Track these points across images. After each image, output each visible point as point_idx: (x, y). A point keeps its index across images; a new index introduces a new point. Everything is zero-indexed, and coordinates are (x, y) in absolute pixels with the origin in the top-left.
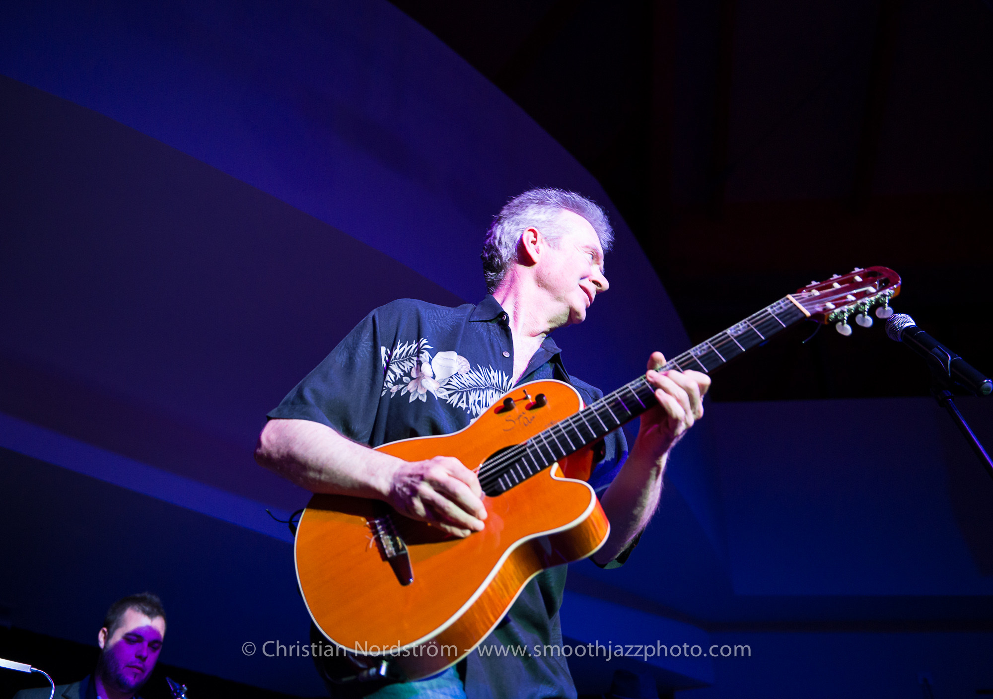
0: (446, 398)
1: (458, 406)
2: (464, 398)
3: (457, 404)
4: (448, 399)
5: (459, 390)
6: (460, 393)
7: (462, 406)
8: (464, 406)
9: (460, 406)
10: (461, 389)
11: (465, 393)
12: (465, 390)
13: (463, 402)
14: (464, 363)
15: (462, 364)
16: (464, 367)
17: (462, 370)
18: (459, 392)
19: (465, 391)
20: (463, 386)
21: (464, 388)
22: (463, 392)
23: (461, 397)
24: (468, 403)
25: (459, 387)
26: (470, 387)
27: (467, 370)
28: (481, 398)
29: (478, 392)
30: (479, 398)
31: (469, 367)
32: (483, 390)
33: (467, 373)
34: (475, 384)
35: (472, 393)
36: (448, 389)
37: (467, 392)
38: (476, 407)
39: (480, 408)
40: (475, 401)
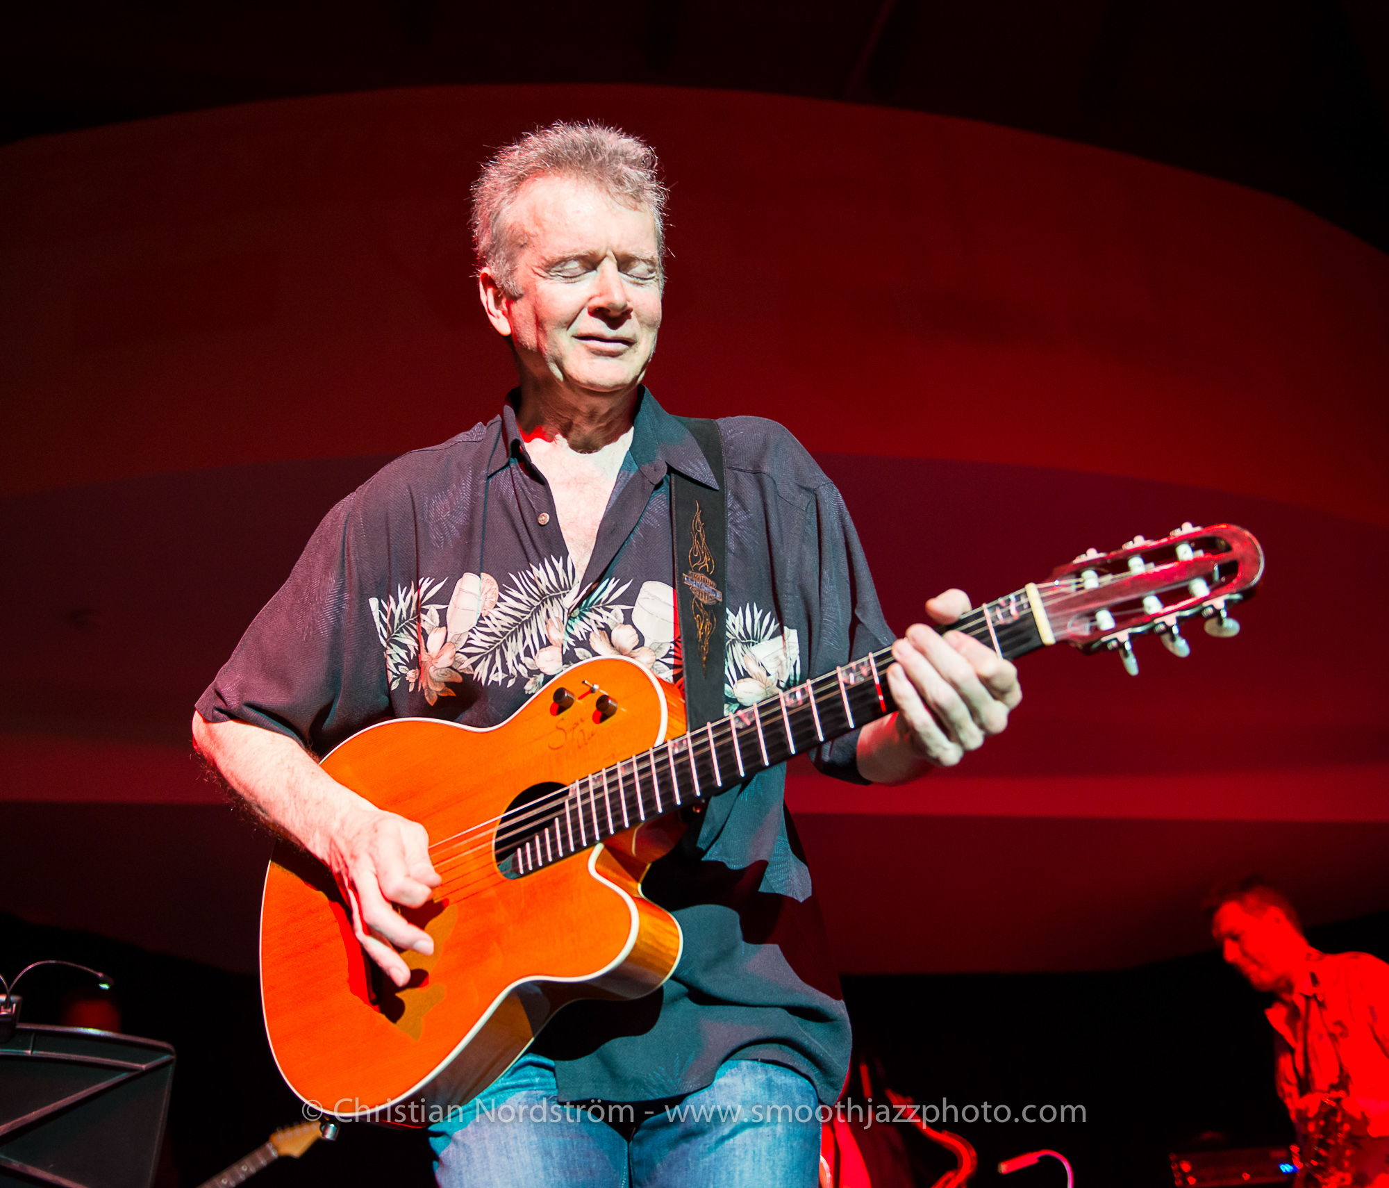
0: (470, 673)
1: (490, 682)
3: (488, 679)
4: (472, 672)
5: (488, 651)
6: (490, 656)
7: (496, 680)
8: (499, 677)
9: (493, 681)
10: (490, 647)
11: (498, 652)
12: (498, 644)
13: (497, 671)
14: (488, 587)
15: (486, 591)
16: (490, 595)
17: (486, 604)
18: (487, 656)
19: (497, 647)
20: (492, 639)
21: (495, 642)
22: (494, 652)
23: (493, 662)
24: (505, 669)
25: (487, 645)
26: (504, 634)
27: (495, 599)
28: (529, 641)
29: (520, 635)
30: (525, 645)
31: (497, 591)
32: (528, 622)
33: (496, 606)
34: (512, 621)
35: (509, 644)
36: (469, 655)
37: (499, 647)
38: (524, 665)
39: (532, 658)
40: (518, 656)
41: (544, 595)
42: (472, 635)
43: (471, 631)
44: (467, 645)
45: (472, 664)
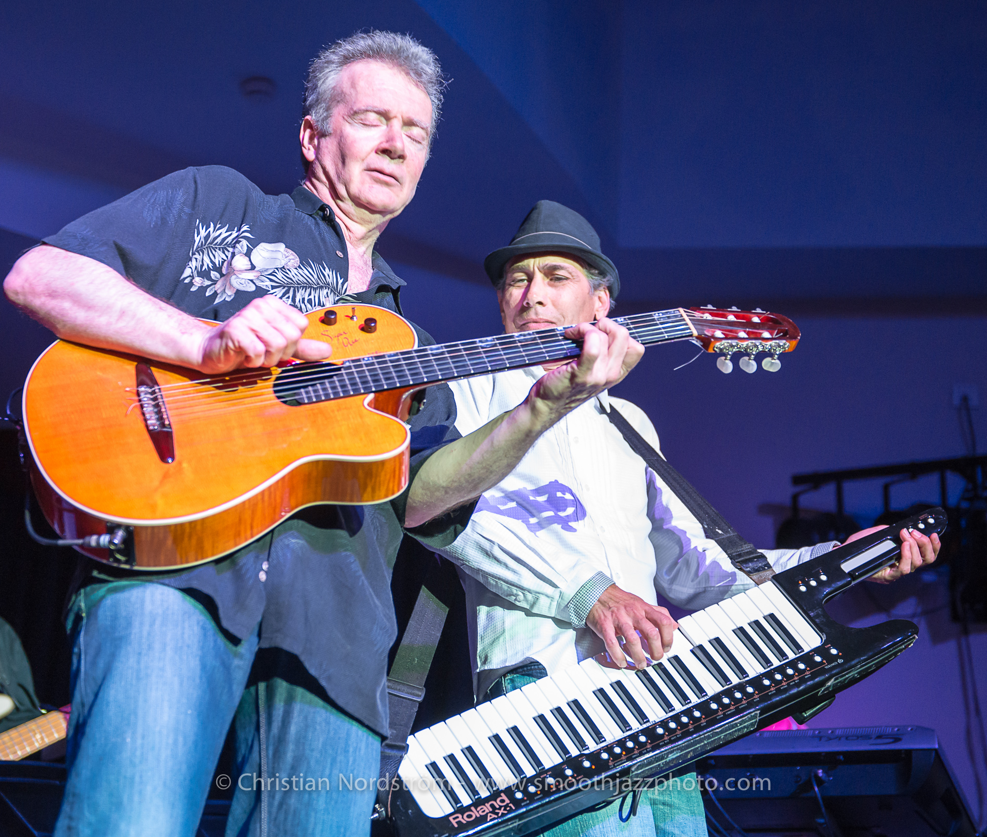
0: (268, 289)
2: (291, 294)
4: (270, 289)
5: (285, 285)
6: (286, 288)
10: (288, 284)
11: (292, 289)
13: (288, 297)
14: (292, 257)
15: (290, 258)
16: (292, 261)
17: (289, 263)
18: (284, 287)
19: (293, 287)
20: (290, 281)
21: (292, 284)
22: (290, 287)
23: (287, 292)
25: (285, 282)
26: (298, 284)
27: (296, 265)
28: (312, 297)
29: (308, 291)
30: (310, 297)
31: (299, 262)
32: (315, 289)
33: (296, 268)
34: (305, 281)
35: (300, 290)
36: (271, 280)
37: (295, 288)
38: (306, 306)
39: (312, 306)
40: (303, 299)
41: (329, 285)
42: (276, 271)
43: (277, 269)
44: (271, 274)
45: (272, 286)
